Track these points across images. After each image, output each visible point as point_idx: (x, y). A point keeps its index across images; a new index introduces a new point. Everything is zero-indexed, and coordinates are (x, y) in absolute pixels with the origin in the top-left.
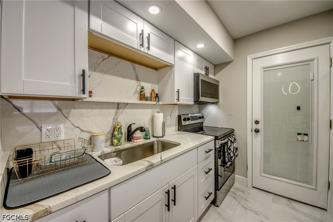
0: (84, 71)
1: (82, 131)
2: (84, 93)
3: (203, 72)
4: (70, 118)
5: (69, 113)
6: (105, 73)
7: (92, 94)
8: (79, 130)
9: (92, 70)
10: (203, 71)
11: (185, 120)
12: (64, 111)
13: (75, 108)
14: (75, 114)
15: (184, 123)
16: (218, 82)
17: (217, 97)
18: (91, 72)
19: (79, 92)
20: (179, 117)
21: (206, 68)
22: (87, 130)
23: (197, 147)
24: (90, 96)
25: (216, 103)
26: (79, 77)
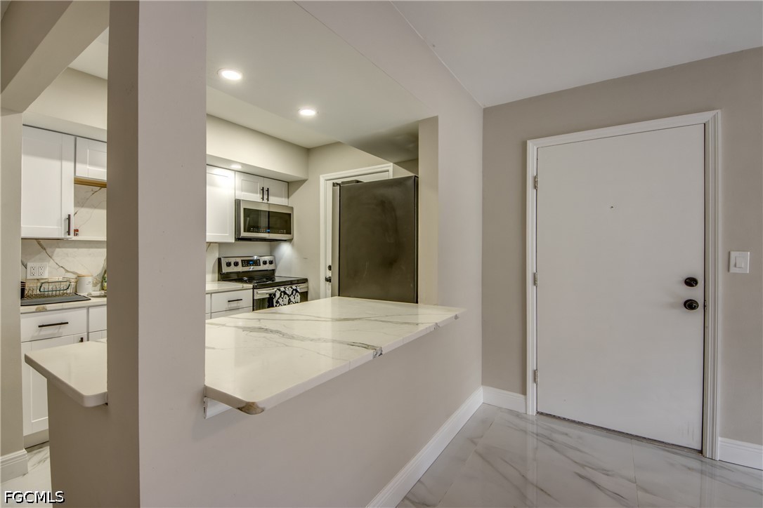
0: (69, 216)
1: (67, 271)
2: (69, 234)
3: (257, 197)
4: (54, 257)
5: (53, 252)
6: (95, 208)
7: (79, 233)
8: (63, 270)
9: (79, 206)
10: (257, 193)
11: (229, 264)
12: (49, 250)
13: (59, 248)
14: (59, 253)
15: (225, 270)
16: (292, 208)
17: (289, 232)
18: (77, 209)
19: (65, 234)
20: (219, 260)
21: (263, 189)
22: (72, 270)
23: (211, 294)
24: (76, 235)
25: (290, 241)
26: (65, 220)
